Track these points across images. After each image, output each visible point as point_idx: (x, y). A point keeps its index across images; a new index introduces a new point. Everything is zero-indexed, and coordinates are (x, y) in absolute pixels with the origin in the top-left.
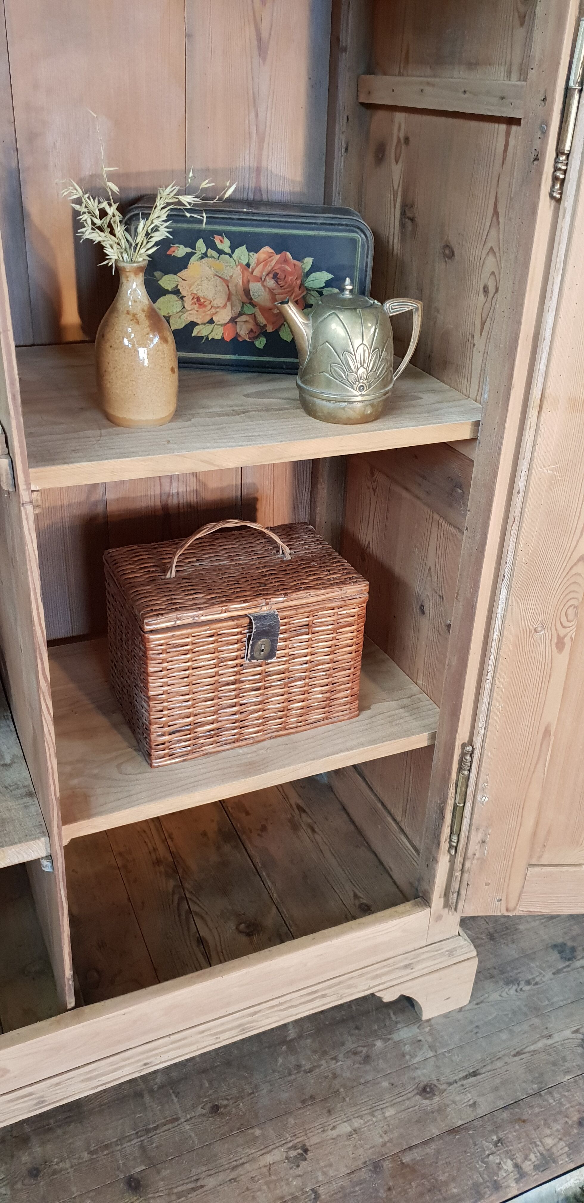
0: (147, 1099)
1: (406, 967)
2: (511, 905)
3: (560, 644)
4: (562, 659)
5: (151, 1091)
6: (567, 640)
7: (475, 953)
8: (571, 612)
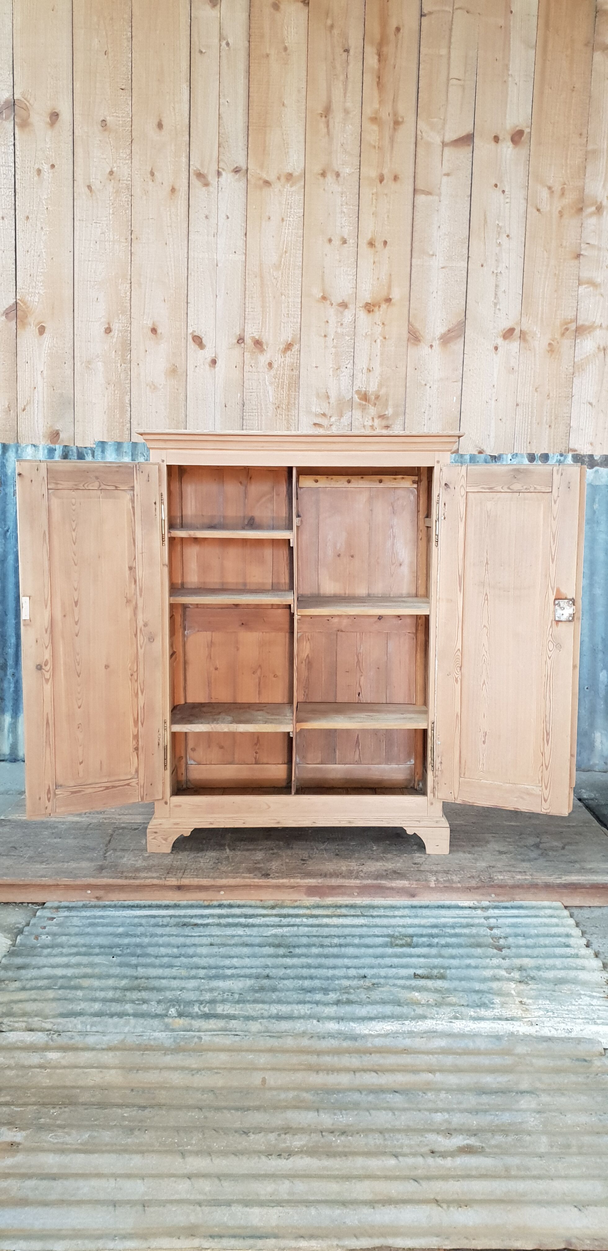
0: (315, 850)
1: (417, 821)
2: (456, 796)
3: (457, 680)
4: (458, 686)
5: (317, 849)
6: (458, 679)
7: (448, 826)
8: (458, 669)
